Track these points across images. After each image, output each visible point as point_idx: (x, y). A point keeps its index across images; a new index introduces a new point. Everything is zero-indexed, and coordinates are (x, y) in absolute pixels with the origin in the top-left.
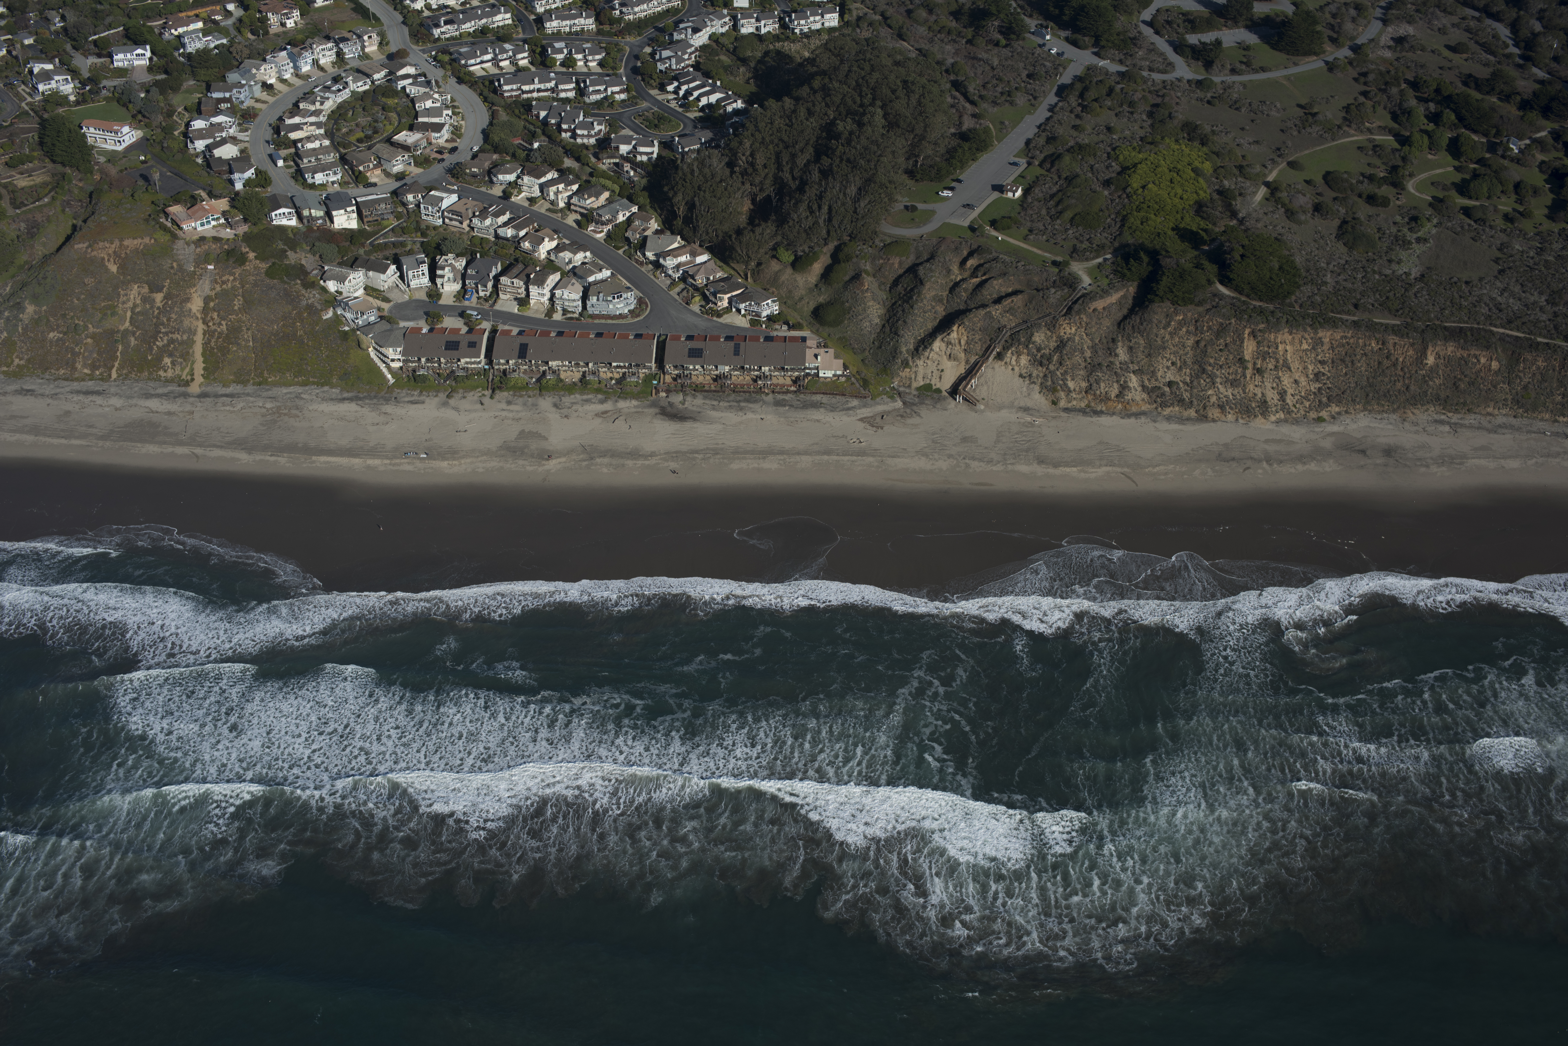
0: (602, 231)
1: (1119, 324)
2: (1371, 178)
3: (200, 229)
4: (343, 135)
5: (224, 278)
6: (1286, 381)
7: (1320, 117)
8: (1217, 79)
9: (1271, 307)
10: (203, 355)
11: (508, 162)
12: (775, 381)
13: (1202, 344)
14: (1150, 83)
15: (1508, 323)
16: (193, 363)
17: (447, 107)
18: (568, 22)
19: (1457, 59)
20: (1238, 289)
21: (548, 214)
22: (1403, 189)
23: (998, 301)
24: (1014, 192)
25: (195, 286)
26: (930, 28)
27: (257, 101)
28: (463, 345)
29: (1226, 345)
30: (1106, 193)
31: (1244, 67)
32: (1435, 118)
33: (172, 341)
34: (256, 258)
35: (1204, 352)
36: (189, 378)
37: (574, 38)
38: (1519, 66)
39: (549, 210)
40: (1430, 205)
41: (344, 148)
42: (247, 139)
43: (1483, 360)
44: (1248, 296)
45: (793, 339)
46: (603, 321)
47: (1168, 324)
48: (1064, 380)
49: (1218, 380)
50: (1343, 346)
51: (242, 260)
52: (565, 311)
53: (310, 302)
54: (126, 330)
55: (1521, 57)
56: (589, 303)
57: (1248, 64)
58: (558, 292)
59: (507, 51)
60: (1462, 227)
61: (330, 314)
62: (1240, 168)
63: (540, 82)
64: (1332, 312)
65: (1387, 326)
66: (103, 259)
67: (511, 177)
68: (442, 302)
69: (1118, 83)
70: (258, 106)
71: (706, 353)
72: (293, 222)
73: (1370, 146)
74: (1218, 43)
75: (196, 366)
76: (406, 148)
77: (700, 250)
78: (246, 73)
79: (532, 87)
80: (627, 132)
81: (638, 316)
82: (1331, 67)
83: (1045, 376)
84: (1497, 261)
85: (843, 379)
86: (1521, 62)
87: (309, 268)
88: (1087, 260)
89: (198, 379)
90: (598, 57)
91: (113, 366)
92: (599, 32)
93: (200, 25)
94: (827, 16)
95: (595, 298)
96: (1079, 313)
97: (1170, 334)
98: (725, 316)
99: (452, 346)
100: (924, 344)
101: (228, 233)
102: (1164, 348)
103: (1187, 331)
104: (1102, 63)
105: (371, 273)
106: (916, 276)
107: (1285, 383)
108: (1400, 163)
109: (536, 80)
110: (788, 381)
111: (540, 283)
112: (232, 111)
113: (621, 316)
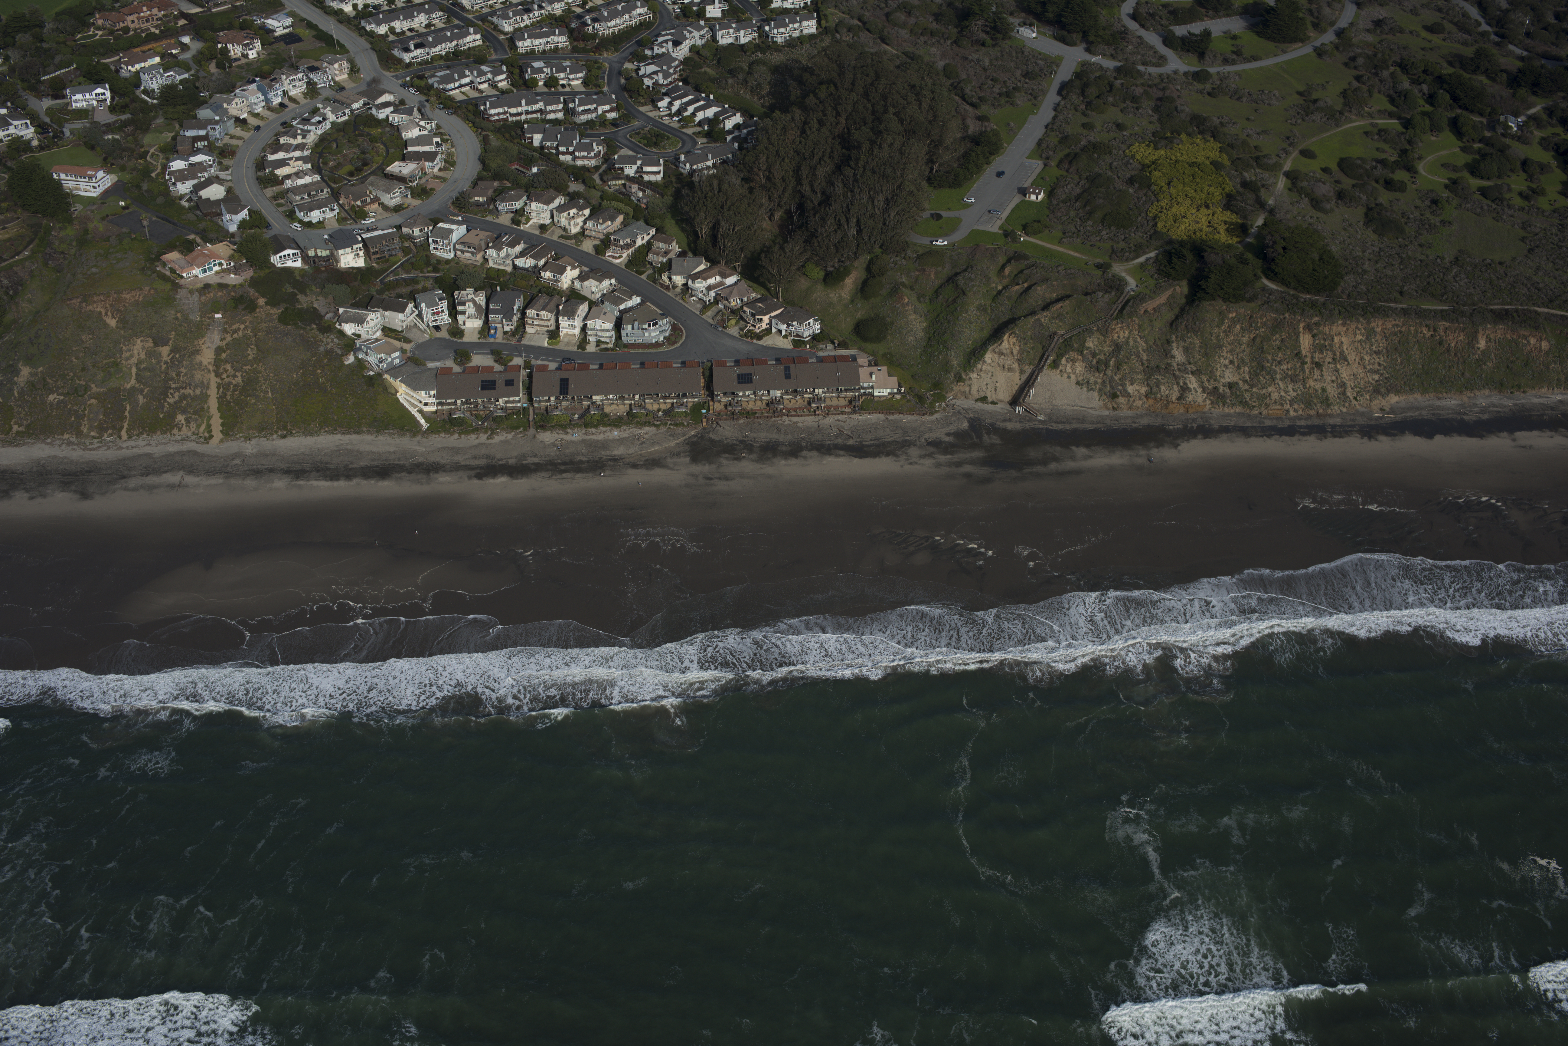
0: (620, 257)
1: (1171, 324)
2: (1383, 162)
3: (201, 276)
4: (331, 168)
5: (234, 327)
6: (1345, 374)
7: (1321, 104)
8: (1212, 70)
9: (1322, 299)
10: (219, 409)
11: (510, 189)
12: (829, 403)
13: (1258, 340)
14: (1146, 77)
15: (1550, 302)
16: (210, 418)
17: (436, 135)
18: (541, 41)
19: (1436, 39)
20: (1284, 283)
21: (562, 241)
22: (1416, 172)
23: (1046, 307)
24: (1037, 195)
25: (203, 337)
26: (911, 31)
27: (232, 137)
28: (500, 383)
29: (1282, 341)
30: (1131, 191)
31: (1234, 57)
32: (1431, 99)
33: (184, 397)
34: (267, 303)
35: (1262, 350)
36: (207, 435)
37: (551, 56)
38: (1497, 44)
39: (562, 237)
40: (1446, 187)
41: (335, 183)
42: (229, 178)
43: (1533, 341)
44: (1295, 289)
45: (843, 358)
46: (640, 351)
47: (1222, 323)
48: (1124, 385)
49: (1278, 376)
50: (1395, 334)
51: (252, 307)
52: (599, 343)
53: (329, 347)
54: (133, 388)
55: (1496, 34)
56: (623, 333)
57: (1238, 53)
58: (590, 323)
59: (485, 74)
60: (1482, 208)
61: (351, 359)
62: (1257, 159)
63: (527, 104)
64: (1380, 300)
65: (1435, 311)
66: (100, 313)
67: (519, 205)
68: (466, 339)
69: (1116, 78)
70: (234, 142)
71: (756, 378)
72: (299, 264)
73: (1376, 130)
74: (1207, 34)
75: (212, 422)
76: (401, 179)
77: (728, 271)
78: (218, 109)
79: (520, 109)
80: (625, 151)
81: (675, 343)
82: (1320, 52)
83: (1104, 382)
84: (1523, 240)
85: (898, 397)
86: (1497, 39)
87: (322, 311)
88: (1128, 260)
89: (217, 435)
90: (580, 75)
91: (122, 427)
92: (574, 49)
93: (157, 60)
94: (805, 23)
95: (630, 327)
96: (1130, 315)
97: (1224, 332)
98: (765, 338)
99: (488, 385)
100: (975, 355)
101: (232, 279)
102: (1220, 347)
103: (1242, 328)
104: (1094, 59)
105: (387, 313)
106: (957, 287)
107: (1344, 375)
108: (1408, 147)
109: (523, 102)
110: (843, 402)
111: (571, 314)
112: (210, 149)
113: (657, 345)
